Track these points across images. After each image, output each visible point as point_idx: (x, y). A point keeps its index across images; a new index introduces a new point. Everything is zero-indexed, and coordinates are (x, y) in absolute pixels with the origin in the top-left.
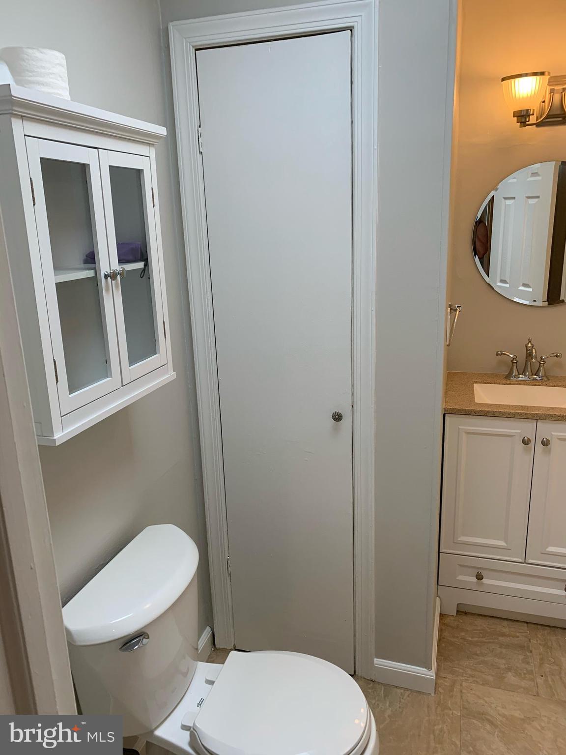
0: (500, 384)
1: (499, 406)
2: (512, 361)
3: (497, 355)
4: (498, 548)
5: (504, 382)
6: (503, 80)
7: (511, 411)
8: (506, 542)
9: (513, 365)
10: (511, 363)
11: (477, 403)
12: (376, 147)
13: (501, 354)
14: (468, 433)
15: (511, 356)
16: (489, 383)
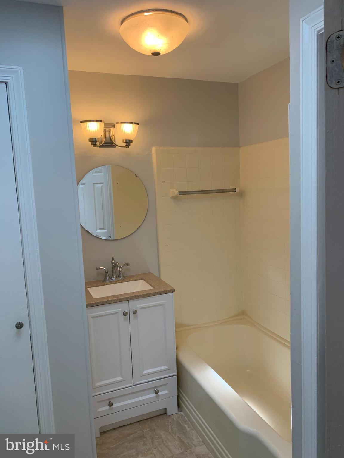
0: (101, 286)
1: (108, 297)
2: (105, 272)
3: (97, 269)
4: (119, 382)
5: (104, 284)
6: (81, 122)
7: (115, 299)
8: (122, 377)
9: (106, 274)
10: (105, 273)
11: (95, 299)
12: (29, 152)
13: (99, 269)
14: (93, 317)
15: (104, 269)
16: (95, 286)
